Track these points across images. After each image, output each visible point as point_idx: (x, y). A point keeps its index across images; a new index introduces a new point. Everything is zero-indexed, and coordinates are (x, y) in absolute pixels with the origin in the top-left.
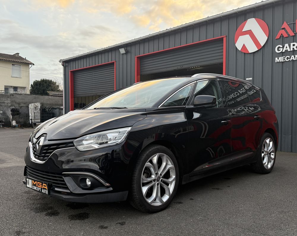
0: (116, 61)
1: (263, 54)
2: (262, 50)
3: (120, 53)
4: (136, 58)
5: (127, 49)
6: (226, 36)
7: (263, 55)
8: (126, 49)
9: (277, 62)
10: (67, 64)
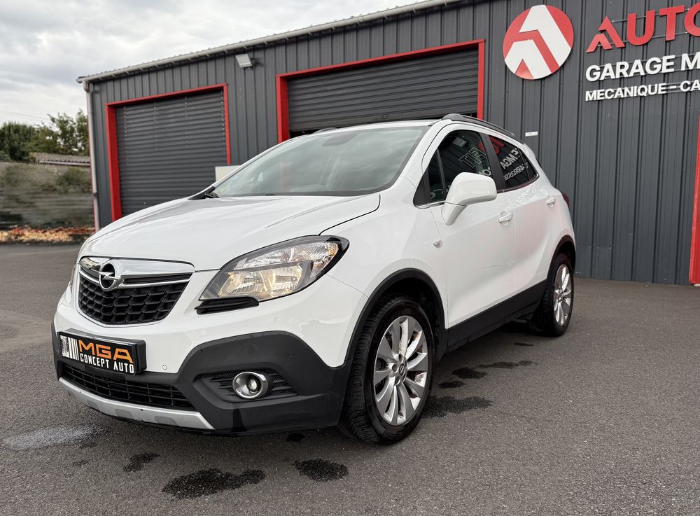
0: (227, 85)
1: (562, 83)
2: (558, 73)
3: (239, 66)
4: (278, 80)
6: (485, 41)
8: (252, 57)
9: (589, 101)
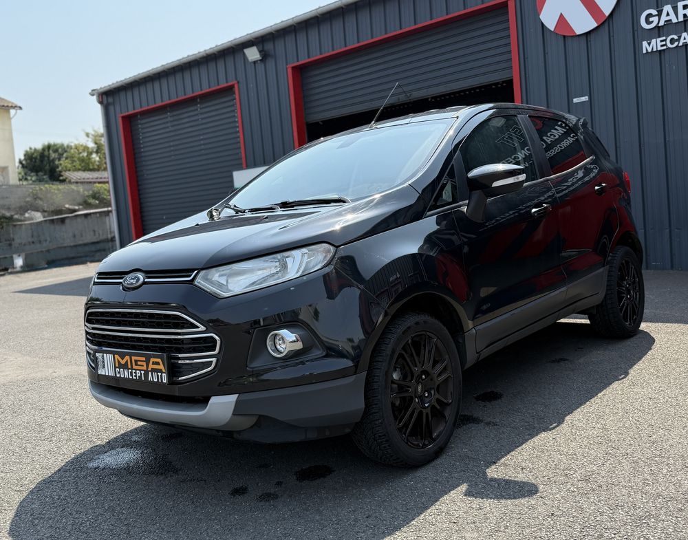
0: (238, 82)
1: (611, 35)
2: (606, 24)
3: (248, 60)
4: (290, 71)
5: (263, 47)
7: (612, 38)
8: (261, 49)
9: (647, 52)
10: (110, 100)
